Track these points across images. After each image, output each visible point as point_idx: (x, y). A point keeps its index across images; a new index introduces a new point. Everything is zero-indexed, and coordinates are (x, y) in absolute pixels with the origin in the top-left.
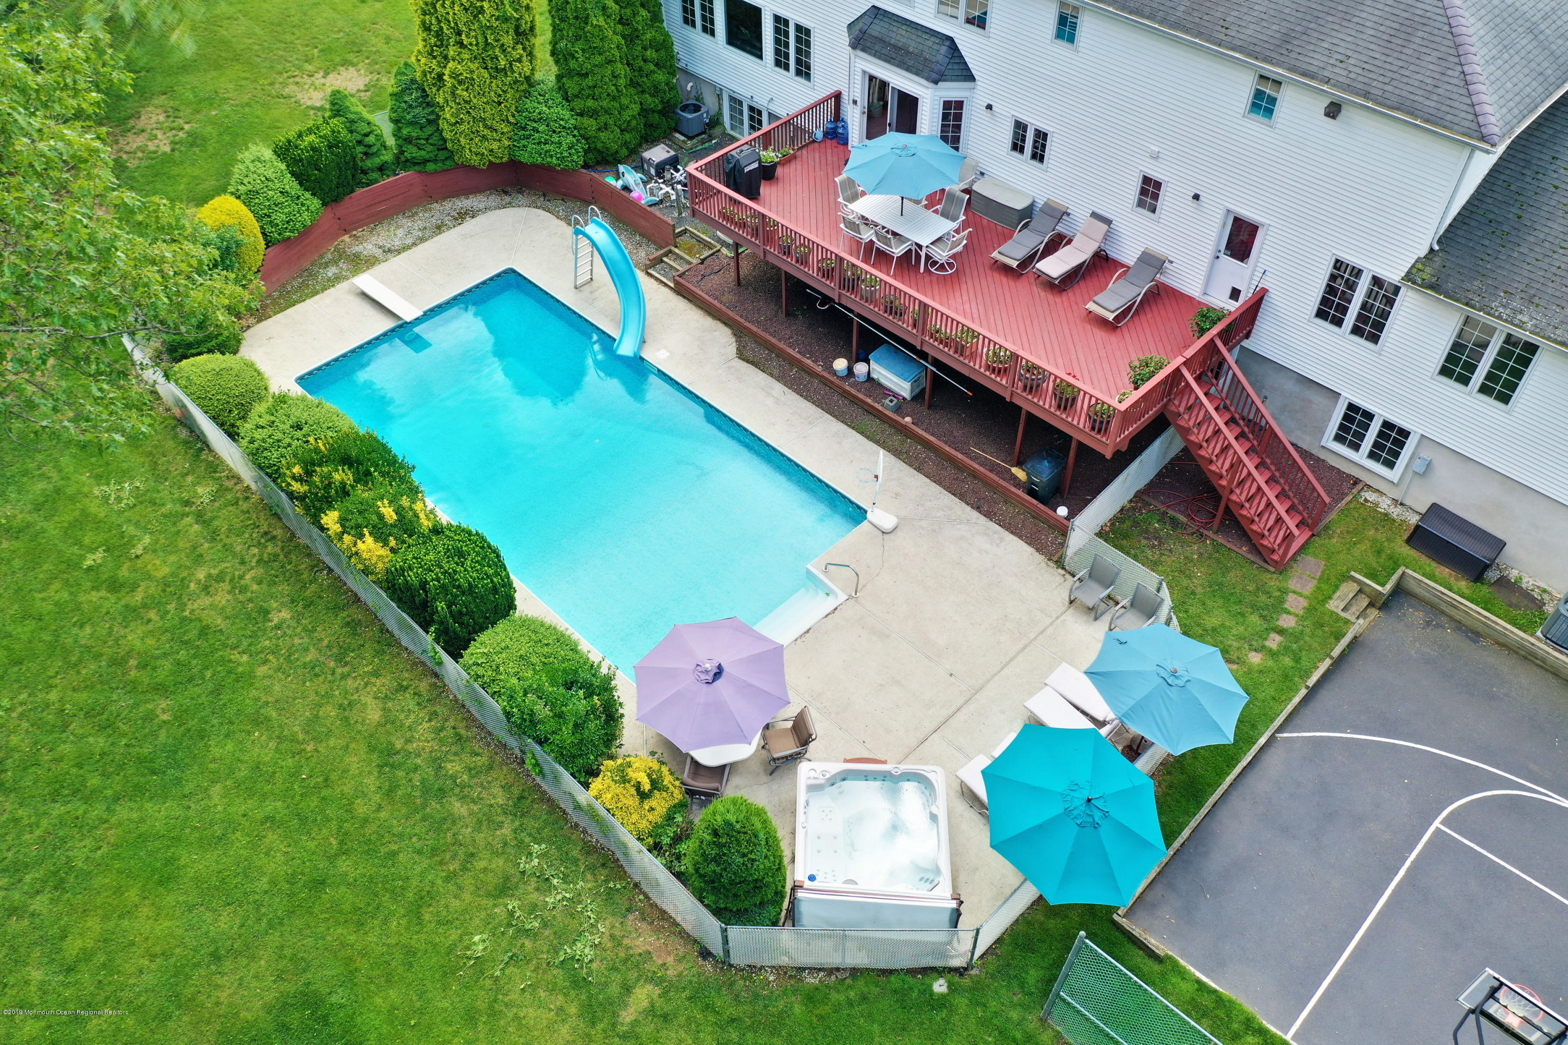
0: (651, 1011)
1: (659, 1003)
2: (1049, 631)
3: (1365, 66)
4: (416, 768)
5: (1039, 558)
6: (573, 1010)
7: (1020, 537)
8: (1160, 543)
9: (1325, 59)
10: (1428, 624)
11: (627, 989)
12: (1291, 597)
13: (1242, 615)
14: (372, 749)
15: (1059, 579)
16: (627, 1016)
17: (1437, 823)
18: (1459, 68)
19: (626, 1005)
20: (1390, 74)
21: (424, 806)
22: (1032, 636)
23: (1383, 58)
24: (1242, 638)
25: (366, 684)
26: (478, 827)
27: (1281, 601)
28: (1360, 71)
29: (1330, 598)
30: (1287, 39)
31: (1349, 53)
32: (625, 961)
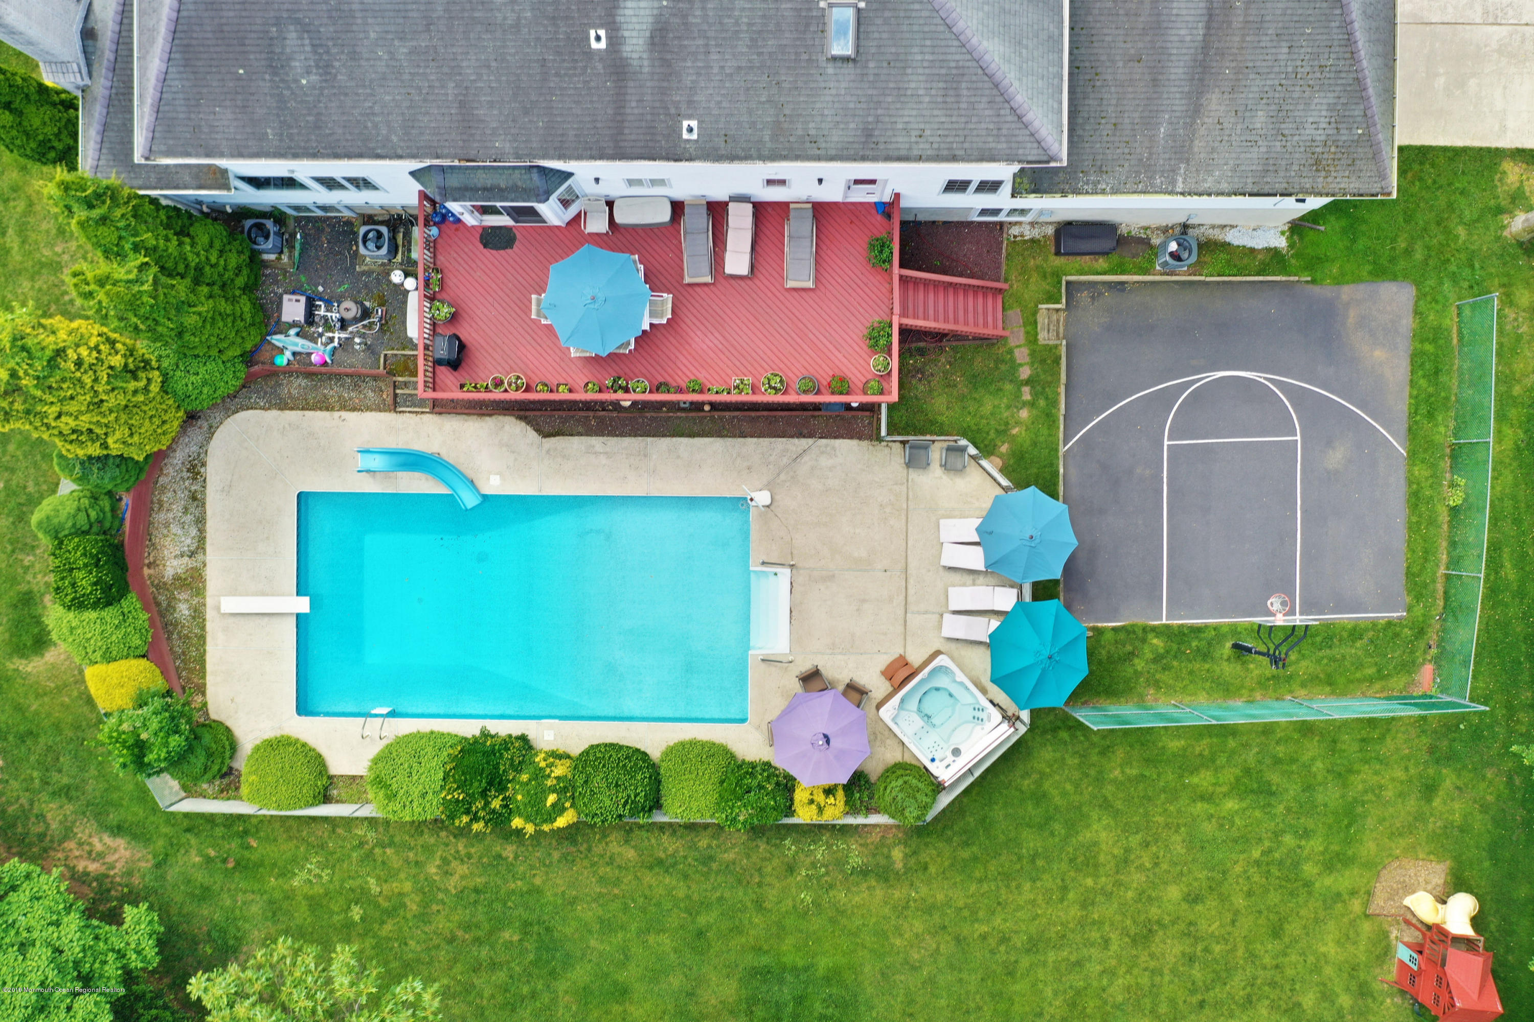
0: (906, 856)
1: (907, 850)
2: (911, 496)
3: (940, 132)
4: (685, 857)
5: (865, 443)
6: (874, 883)
7: (843, 438)
8: (923, 373)
9: (906, 139)
10: (1093, 298)
11: (888, 857)
12: (1017, 352)
13: (1000, 390)
14: (651, 868)
15: (887, 450)
16: (899, 865)
17: (1166, 443)
18: (1006, 105)
19: (894, 862)
20: (960, 132)
21: (710, 869)
22: (905, 506)
23: (948, 119)
24: (1008, 407)
25: (607, 844)
26: (748, 856)
27: (1013, 360)
28: (938, 139)
29: (1037, 334)
30: (868, 133)
31: (922, 126)
32: (877, 848)
